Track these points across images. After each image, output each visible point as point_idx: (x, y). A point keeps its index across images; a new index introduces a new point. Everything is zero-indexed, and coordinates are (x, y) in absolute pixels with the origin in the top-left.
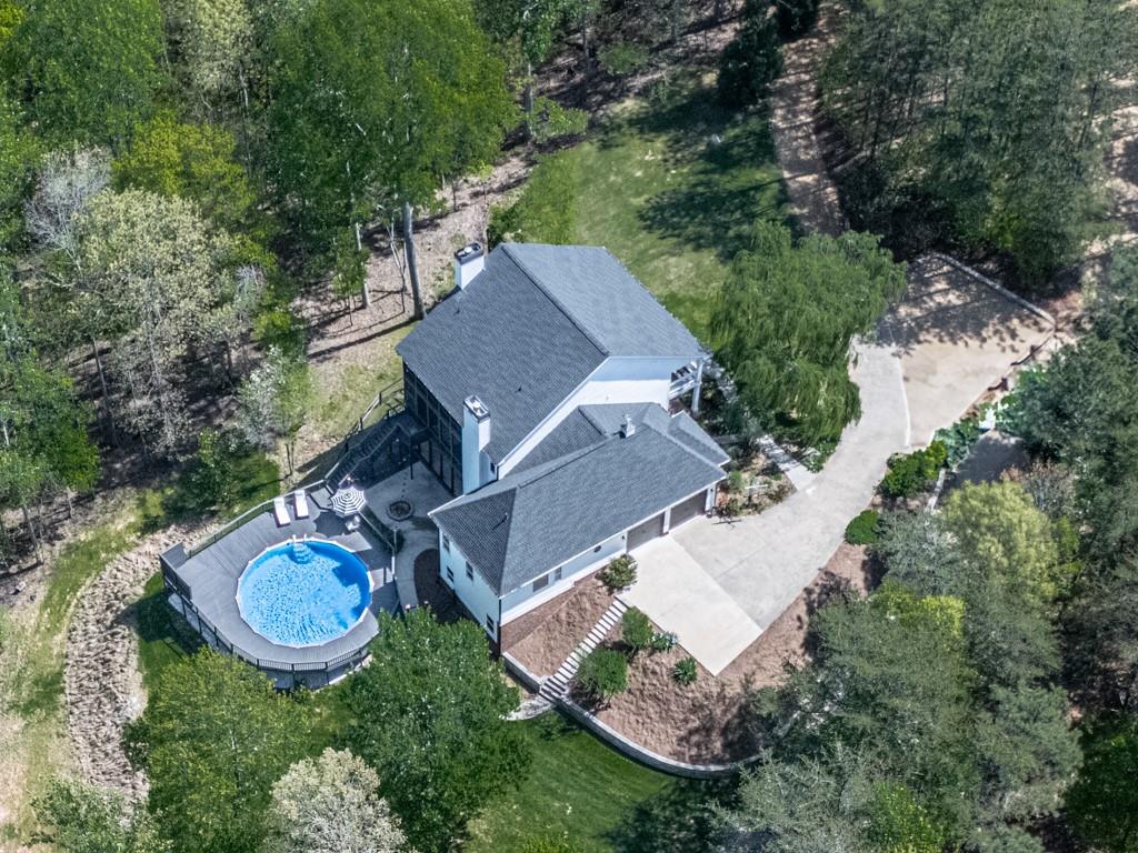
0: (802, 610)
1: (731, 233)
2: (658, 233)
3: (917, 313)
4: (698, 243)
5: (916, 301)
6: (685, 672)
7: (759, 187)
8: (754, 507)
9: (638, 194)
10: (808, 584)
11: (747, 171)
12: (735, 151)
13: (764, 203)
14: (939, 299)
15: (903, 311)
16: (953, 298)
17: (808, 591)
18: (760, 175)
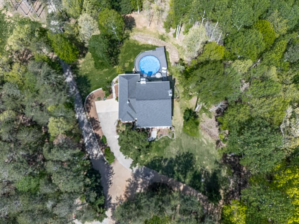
0: (97, 120)
1: (177, 165)
2: (185, 153)
3: (139, 182)
4: (178, 158)
5: (142, 184)
6: (99, 99)
7: (185, 177)
8: (118, 126)
9: (198, 158)
10: (100, 124)
11: (190, 179)
12: (197, 181)
13: (180, 175)
14: (139, 189)
15: (141, 180)
16: (138, 191)
17: (99, 123)
18: (187, 180)
